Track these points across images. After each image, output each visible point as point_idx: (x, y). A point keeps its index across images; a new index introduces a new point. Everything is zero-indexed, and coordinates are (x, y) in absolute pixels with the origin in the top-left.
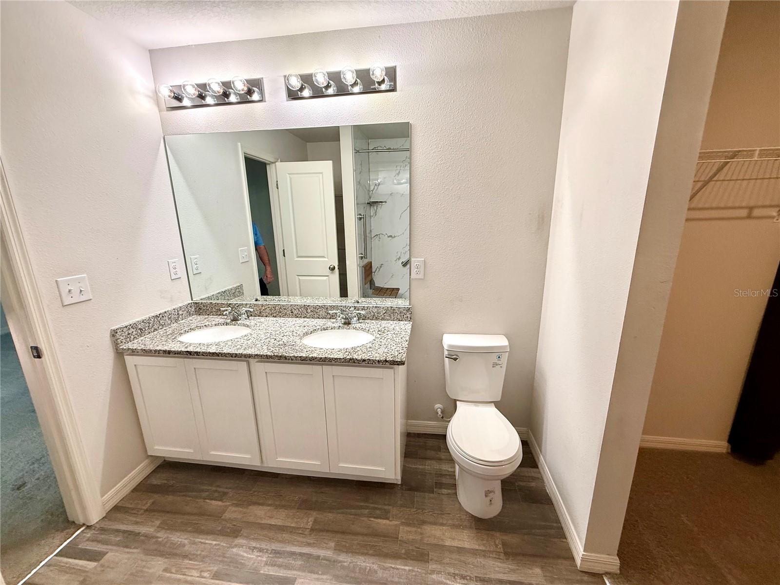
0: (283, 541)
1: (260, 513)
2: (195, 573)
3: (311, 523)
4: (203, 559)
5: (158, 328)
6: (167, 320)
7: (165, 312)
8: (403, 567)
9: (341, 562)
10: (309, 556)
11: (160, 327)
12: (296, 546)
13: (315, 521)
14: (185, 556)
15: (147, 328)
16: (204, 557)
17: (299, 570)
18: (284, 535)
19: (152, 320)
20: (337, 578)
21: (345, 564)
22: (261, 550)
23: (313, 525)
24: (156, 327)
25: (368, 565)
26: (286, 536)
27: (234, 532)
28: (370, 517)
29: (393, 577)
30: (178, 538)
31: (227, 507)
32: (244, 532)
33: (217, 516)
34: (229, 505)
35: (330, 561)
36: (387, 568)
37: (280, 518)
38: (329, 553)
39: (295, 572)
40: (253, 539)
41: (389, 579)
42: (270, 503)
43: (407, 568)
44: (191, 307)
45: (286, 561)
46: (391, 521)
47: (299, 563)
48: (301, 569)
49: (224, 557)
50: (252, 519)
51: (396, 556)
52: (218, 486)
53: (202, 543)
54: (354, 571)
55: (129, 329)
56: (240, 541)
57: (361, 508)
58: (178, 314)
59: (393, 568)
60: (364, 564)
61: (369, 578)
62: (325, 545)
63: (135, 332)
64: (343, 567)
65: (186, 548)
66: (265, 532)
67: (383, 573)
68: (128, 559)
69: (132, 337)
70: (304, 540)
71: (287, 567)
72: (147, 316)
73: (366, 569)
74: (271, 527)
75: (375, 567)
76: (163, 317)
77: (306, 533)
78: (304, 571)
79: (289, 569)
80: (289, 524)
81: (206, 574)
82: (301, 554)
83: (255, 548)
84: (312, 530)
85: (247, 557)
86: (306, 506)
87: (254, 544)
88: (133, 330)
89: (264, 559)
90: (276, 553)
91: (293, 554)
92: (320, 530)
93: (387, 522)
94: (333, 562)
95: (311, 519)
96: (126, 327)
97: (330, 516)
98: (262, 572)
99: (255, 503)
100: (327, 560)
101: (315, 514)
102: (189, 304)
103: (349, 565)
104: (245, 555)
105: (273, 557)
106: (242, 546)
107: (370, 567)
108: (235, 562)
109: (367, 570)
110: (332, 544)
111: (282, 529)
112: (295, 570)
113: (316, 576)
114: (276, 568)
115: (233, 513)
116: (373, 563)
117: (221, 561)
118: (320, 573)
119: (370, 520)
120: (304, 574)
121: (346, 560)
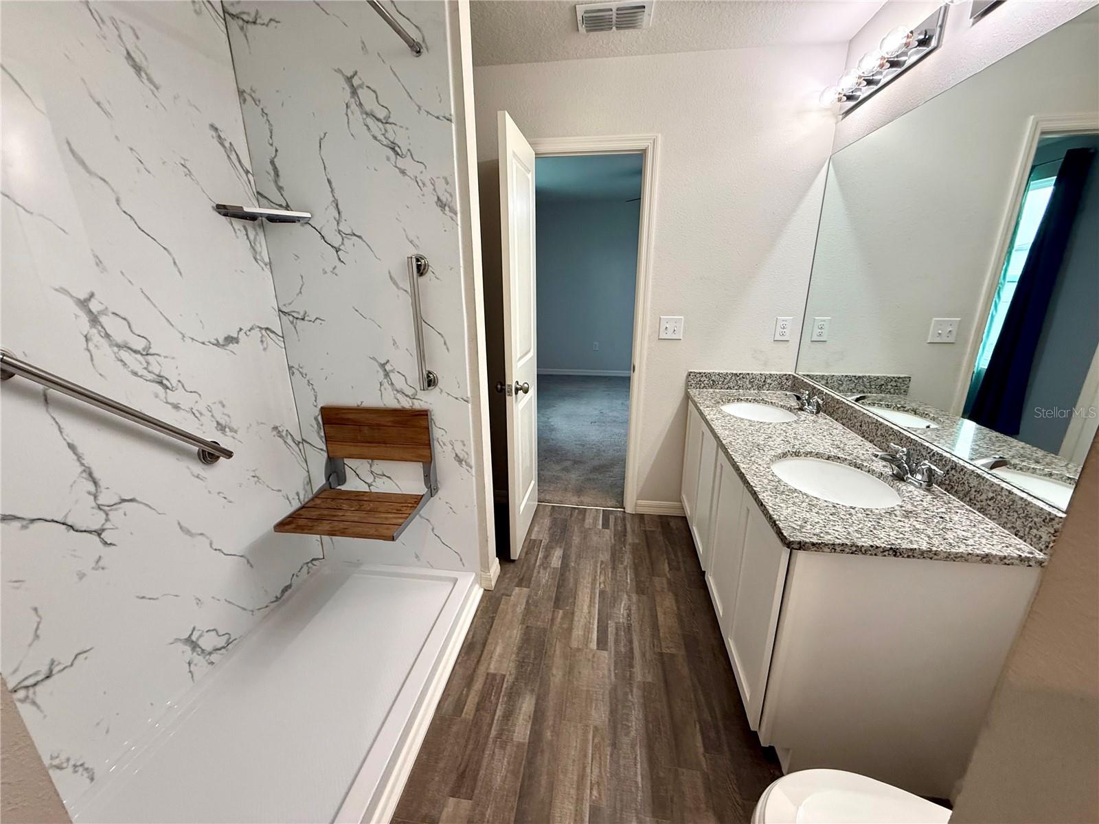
0: (642, 631)
1: (667, 603)
2: (602, 579)
3: (669, 651)
4: (614, 579)
5: (734, 387)
6: (747, 383)
7: (748, 374)
8: (639, 772)
9: (632, 691)
10: (632, 658)
11: (736, 387)
12: (639, 642)
13: (672, 656)
14: (614, 568)
15: (720, 383)
16: (615, 579)
17: (616, 651)
18: (648, 630)
19: (730, 376)
20: (614, 689)
21: (630, 697)
22: (629, 615)
23: (668, 653)
24: (731, 384)
25: (634, 723)
26: (648, 632)
27: (640, 589)
28: (700, 723)
29: (624, 757)
30: (627, 559)
31: (665, 575)
32: (645, 598)
33: (653, 571)
34: (667, 577)
35: (630, 679)
36: (634, 750)
37: (667, 621)
38: (638, 677)
39: (613, 648)
40: (638, 606)
41: (621, 752)
42: (682, 607)
43: (639, 779)
44: (787, 380)
45: (623, 637)
46: (705, 756)
47: (623, 650)
48: (617, 653)
49: (618, 592)
50: (658, 599)
51: (652, 761)
52: (684, 562)
53: (627, 573)
54: (624, 707)
55: (702, 376)
56: (634, 597)
57: (712, 710)
58: (764, 381)
59: (636, 757)
60: (634, 719)
61: (619, 726)
62: (647, 671)
63: (706, 382)
64: (626, 694)
65: (621, 566)
66: (647, 613)
67: (627, 744)
68: (607, 540)
69: (703, 385)
70: (647, 648)
71: (617, 641)
72: (726, 371)
73: (628, 720)
74: (654, 617)
75: (633, 733)
76: (743, 378)
77: (656, 649)
78: (615, 656)
79: (615, 643)
80: (661, 631)
81: (602, 585)
82: (631, 650)
83: (630, 610)
84: (661, 654)
85: (620, 607)
86: (690, 643)
87: (634, 608)
88: (705, 379)
89: (621, 620)
90: (629, 627)
91: (631, 642)
92: (663, 662)
93: (701, 750)
94: (629, 680)
95: (673, 651)
96: (700, 373)
97: (685, 671)
98: (609, 622)
99: (676, 595)
100: (630, 676)
101: (683, 652)
102: (786, 375)
103: (630, 701)
104: (623, 605)
105: (624, 626)
106: (629, 600)
107: (631, 727)
108: (615, 600)
109: (627, 723)
110: (649, 679)
111: (655, 627)
112: (615, 648)
113: (612, 668)
114: (614, 631)
115: (660, 583)
116: (636, 730)
117: (614, 591)
118: (616, 671)
119: (695, 724)
120: (613, 656)
121: (634, 696)
